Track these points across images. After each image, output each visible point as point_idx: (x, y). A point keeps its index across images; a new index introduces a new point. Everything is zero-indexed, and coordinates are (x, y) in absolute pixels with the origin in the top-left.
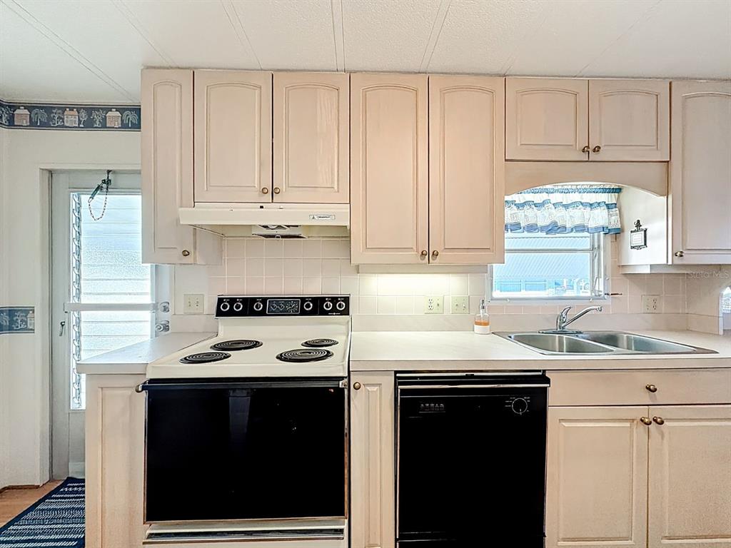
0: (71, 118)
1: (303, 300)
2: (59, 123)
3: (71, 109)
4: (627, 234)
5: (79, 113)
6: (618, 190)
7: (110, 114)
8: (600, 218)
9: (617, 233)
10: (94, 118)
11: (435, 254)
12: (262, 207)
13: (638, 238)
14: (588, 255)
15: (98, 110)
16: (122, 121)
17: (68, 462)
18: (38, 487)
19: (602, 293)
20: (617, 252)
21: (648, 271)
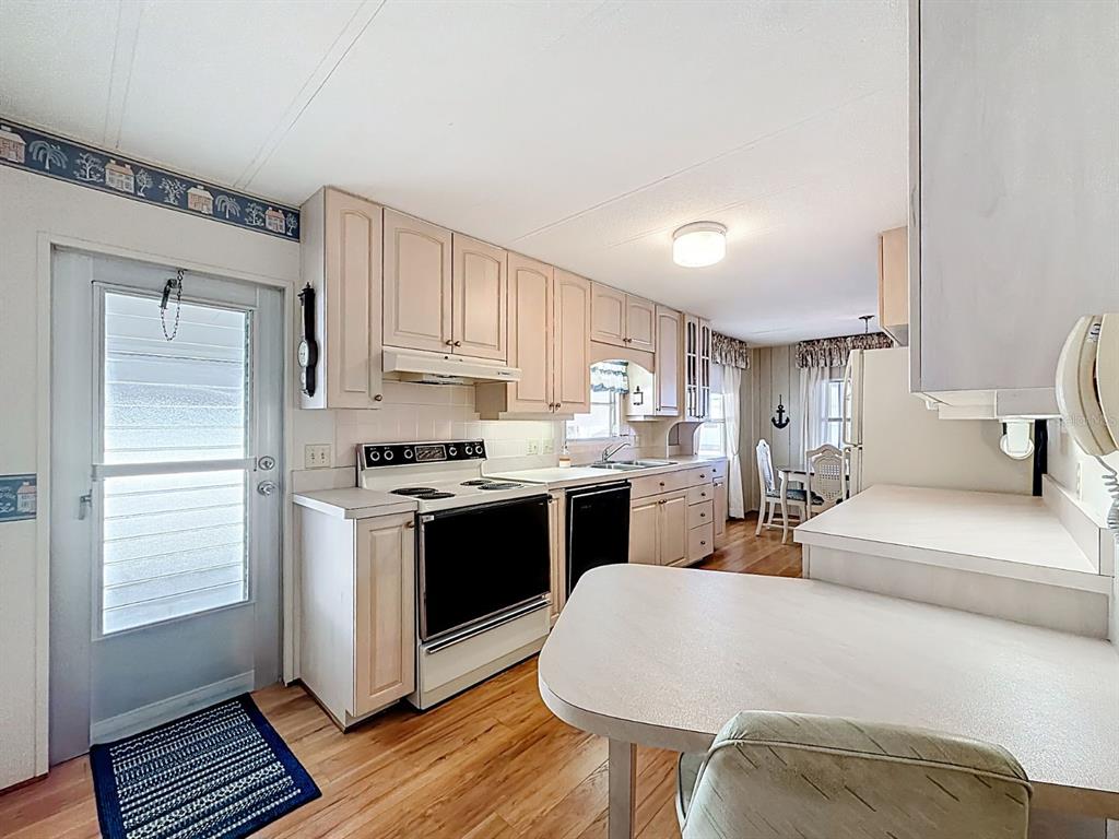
0: (118, 177)
1: (447, 446)
2: (94, 179)
3: (120, 163)
4: (631, 394)
5: (136, 173)
6: (626, 364)
7: (192, 190)
8: (619, 382)
9: (625, 393)
10: (164, 189)
11: (558, 406)
12: (446, 358)
13: (638, 398)
14: (608, 407)
15: (172, 178)
16: (215, 207)
17: (89, 724)
18: (45, 776)
19: (618, 435)
20: (625, 407)
21: (642, 419)
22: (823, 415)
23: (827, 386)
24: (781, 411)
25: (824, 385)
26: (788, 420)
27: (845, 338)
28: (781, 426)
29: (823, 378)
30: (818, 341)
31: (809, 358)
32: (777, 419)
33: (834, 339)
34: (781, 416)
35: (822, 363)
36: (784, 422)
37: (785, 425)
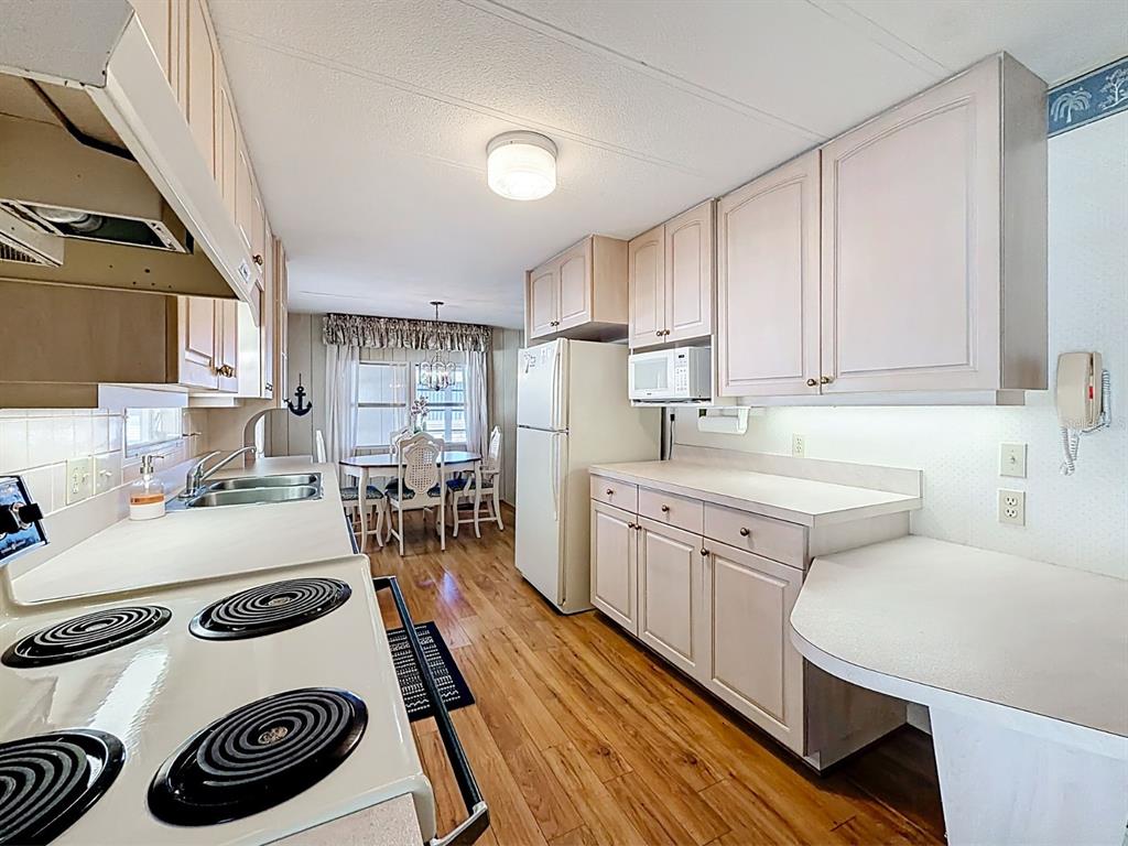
22: (353, 400)
23: (358, 368)
24: (300, 394)
25: (354, 366)
26: (310, 405)
27: (380, 318)
28: (300, 412)
29: (352, 359)
30: (351, 316)
31: (340, 334)
32: (296, 404)
33: (368, 317)
34: (300, 400)
35: (355, 341)
36: (304, 407)
37: (307, 411)
